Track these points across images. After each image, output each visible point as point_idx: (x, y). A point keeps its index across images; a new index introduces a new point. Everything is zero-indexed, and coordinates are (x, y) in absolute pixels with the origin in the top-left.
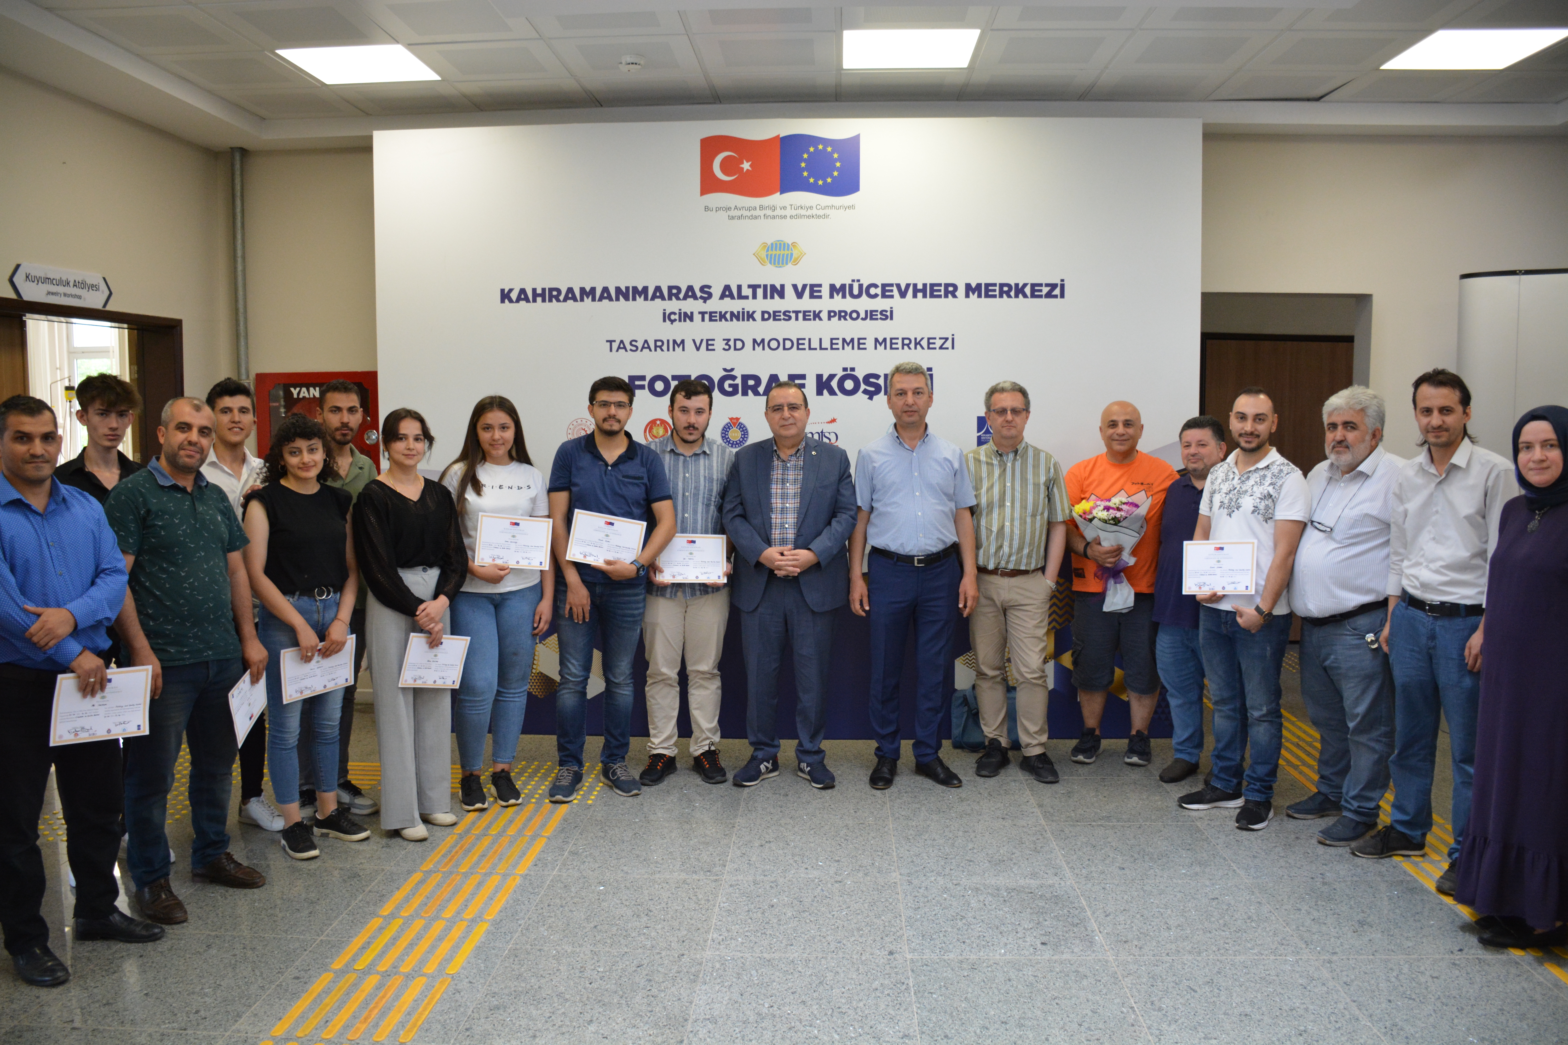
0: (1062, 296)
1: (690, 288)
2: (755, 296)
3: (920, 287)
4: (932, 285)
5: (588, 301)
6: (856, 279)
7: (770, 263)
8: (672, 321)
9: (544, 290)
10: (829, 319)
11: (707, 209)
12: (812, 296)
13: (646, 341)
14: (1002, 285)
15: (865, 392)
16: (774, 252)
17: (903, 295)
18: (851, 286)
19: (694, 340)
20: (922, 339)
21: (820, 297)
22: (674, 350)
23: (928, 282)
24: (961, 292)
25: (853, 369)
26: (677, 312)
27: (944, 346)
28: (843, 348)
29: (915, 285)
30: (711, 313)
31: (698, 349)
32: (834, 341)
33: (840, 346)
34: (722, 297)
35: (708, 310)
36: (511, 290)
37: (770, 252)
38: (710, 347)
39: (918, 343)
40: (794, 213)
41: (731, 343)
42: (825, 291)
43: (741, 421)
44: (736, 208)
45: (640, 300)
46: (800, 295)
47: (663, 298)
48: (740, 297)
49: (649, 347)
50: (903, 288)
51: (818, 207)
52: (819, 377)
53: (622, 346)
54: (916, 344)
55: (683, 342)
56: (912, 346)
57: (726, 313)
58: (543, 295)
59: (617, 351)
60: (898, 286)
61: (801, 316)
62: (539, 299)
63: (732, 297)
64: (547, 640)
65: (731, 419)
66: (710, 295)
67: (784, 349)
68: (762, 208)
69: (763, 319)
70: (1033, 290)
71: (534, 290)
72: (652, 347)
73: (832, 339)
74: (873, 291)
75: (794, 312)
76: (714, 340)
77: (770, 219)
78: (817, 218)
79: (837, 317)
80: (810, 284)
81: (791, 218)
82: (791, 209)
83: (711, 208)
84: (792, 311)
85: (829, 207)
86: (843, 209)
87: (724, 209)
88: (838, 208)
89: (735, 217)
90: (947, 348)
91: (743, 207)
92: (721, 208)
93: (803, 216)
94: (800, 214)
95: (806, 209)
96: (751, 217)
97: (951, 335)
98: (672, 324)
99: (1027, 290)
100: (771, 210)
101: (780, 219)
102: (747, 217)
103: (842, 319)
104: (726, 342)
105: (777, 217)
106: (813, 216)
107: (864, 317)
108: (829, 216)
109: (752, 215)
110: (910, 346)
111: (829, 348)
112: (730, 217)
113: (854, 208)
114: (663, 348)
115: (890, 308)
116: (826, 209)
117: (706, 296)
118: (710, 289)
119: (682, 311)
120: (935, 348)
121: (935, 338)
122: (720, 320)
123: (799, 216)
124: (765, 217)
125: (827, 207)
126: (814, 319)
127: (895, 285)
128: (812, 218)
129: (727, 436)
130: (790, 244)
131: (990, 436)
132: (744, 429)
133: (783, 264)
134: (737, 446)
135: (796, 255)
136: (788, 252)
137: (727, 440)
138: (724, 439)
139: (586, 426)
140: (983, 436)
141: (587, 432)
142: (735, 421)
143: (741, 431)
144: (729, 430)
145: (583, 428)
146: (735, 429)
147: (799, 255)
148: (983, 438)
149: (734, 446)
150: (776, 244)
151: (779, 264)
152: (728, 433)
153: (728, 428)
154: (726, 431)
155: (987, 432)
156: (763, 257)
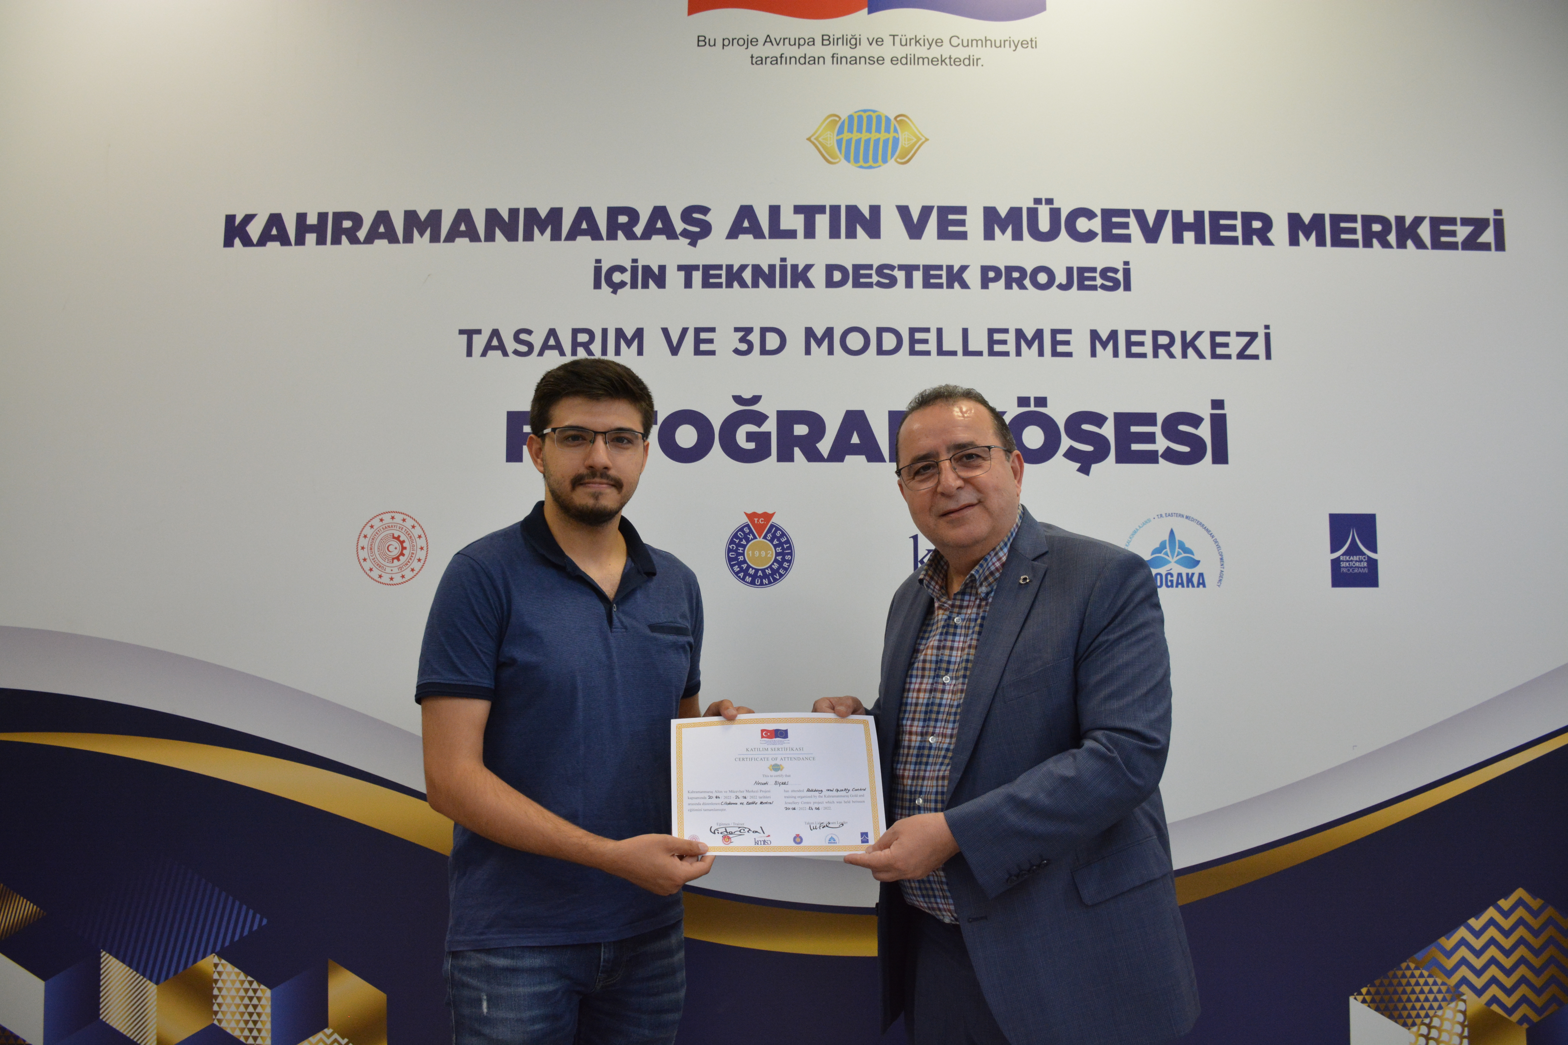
0: (1500, 245)
1: (660, 213)
2: (810, 233)
3: (1188, 218)
4: (1216, 216)
5: (421, 241)
6: (1043, 197)
7: (847, 158)
8: (616, 287)
9: (322, 216)
10: (985, 286)
11: (702, 41)
12: (943, 234)
13: (552, 333)
14: (1368, 220)
15: (1072, 454)
16: (855, 136)
17: (1151, 235)
18: (1033, 214)
19: (665, 331)
20: (1199, 334)
21: (963, 236)
22: (618, 352)
23: (1207, 208)
24: (1280, 232)
25: (1041, 401)
26: (628, 265)
27: (1249, 352)
28: (1019, 353)
29: (1178, 215)
30: (707, 268)
31: (674, 350)
32: (997, 336)
33: (1011, 347)
34: (733, 233)
35: (701, 262)
36: (249, 218)
37: (846, 136)
38: (703, 347)
39: (1189, 344)
40: (900, 52)
41: (755, 338)
42: (975, 223)
43: (774, 520)
44: (768, 40)
45: (542, 239)
46: (915, 230)
47: (596, 235)
48: (777, 232)
49: (559, 347)
50: (1151, 219)
51: (955, 41)
53: (495, 343)
54: (1185, 346)
55: (639, 333)
56: (1177, 349)
57: (743, 268)
58: (319, 229)
59: (484, 354)
60: (1140, 215)
61: (918, 276)
62: (311, 238)
63: (758, 233)
65: (751, 516)
66: (706, 229)
67: (880, 352)
68: (826, 40)
69: (830, 283)
70: (1436, 233)
71: (301, 218)
72: (567, 346)
73: (991, 332)
74: (1083, 225)
75: (901, 267)
76: (712, 330)
77: (847, 63)
78: (952, 63)
79: (1003, 280)
80: (939, 208)
81: (893, 62)
82: (894, 45)
83: (712, 43)
84: (897, 266)
85: (979, 42)
86: (1010, 47)
87: (741, 42)
88: (998, 44)
89: (766, 58)
90: (1256, 357)
91: (784, 39)
92: (733, 40)
93: (921, 60)
94: (914, 55)
95: (927, 45)
96: (802, 60)
97: (1263, 327)
98: (615, 292)
99: (1424, 231)
100: (847, 44)
101: (869, 63)
102: (793, 60)
103: (1014, 285)
104: (741, 334)
105: (863, 60)
106: (944, 61)
107: (1064, 282)
108: (979, 61)
109: (805, 54)
110: (1172, 349)
111: (986, 352)
112: (754, 60)
113: (1034, 45)
114: (591, 347)
115: (1122, 264)
116: (972, 46)
117: (697, 229)
118: (705, 215)
119: (640, 264)
120: (1228, 357)
121: (1227, 334)
122: (729, 285)
123: (911, 58)
124: (835, 59)
125: (974, 42)
126: (950, 286)
127: (1132, 214)
128: (942, 64)
129: (741, 558)
130: (892, 118)
131: (1362, 561)
132: (783, 540)
133: (875, 160)
134: (765, 581)
135: (906, 143)
136: (887, 136)
137: (741, 568)
138: (735, 565)
139: (404, 530)
140: (1343, 561)
141: (405, 545)
142: (762, 521)
143: (775, 546)
144: (745, 543)
145: (396, 536)
146: (761, 539)
147: (914, 141)
148: (1343, 564)
149: (758, 582)
150: (860, 118)
151: (866, 160)
152: (744, 551)
153: (744, 538)
154: (739, 545)
155: (1354, 550)
156: (829, 146)
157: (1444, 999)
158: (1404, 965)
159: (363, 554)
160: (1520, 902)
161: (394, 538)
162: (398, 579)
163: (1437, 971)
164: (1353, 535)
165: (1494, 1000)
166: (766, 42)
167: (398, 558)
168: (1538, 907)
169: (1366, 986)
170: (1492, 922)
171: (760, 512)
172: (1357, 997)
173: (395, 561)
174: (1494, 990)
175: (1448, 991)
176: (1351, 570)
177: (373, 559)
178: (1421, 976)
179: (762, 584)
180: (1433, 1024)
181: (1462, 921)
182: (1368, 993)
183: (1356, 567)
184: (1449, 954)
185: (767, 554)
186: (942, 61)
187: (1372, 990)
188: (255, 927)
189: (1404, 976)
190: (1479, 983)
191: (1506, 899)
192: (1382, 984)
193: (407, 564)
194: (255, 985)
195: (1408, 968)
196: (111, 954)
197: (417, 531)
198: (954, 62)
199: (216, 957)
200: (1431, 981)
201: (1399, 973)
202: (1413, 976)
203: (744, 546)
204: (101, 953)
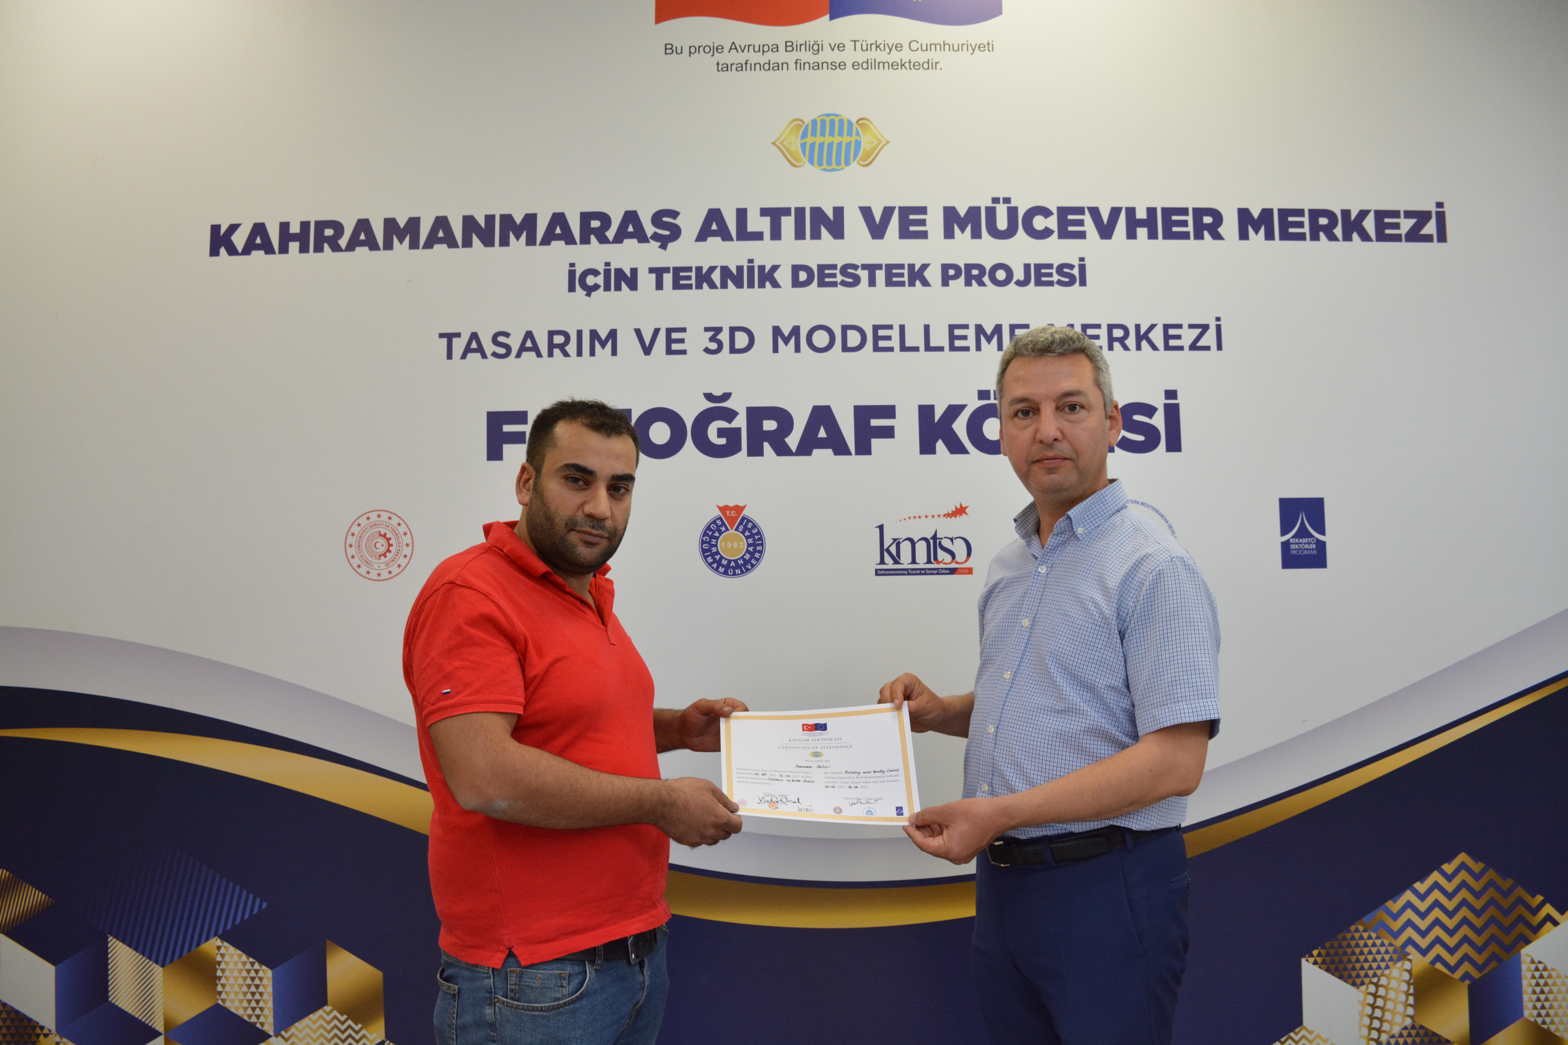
0: (1442, 236)
1: (631, 217)
2: (776, 234)
3: (1141, 214)
4: (1168, 212)
5: (401, 248)
6: (1001, 195)
7: (811, 161)
8: (590, 290)
9: (305, 225)
10: (945, 283)
11: (669, 49)
12: (905, 233)
13: (529, 335)
14: (1315, 214)
16: (819, 139)
17: (1106, 231)
18: (991, 213)
19: (638, 332)
20: (1152, 327)
21: (924, 235)
22: (592, 353)
23: (1159, 205)
24: (1230, 227)
26: (601, 268)
27: (1201, 343)
28: (978, 348)
29: (1131, 211)
30: (677, 271)
31: (647, 350)
32: (957, 332)
33: (971, 342)
34: (702, 237)
35: (671, 265)
36: (233, 228)
37: (810, 140)
38: (675, 347)
39: (1142, 337)
40: (861, 57)
41: (724, 337)
42: (935, 222)
43: (745, 513)
44: (733, 47)
45: (518, 244)
46: (877, 231)
47: (569, 239)
48: (744, 235)
49: (535, 349)
50: (1105, 217)
51: (914, 46)
52: (926, 412)
53: (474, 346)
54: (1139, 338)
55: (613, 334)
56: (1131, 342)
57: (712, 269)
58: (302, 238)
59: (464, 357)
60: (1095, 212)
61: (880, 275)
62: (294, 246)
63: (726, 237)
64: (293, 1030)
65: (724, 509)
66: (675, 233)
67: (845, 348)
68: (790, 46)
69: (796, 283)
70: (1380, 226)
71: (284, 227)
72: (543, 347)
73: (952, 328)
74: (1039, 223)
75: (864, 267)
76: (683, 330)
77: (810, 69)
78: (912, 67)
79: (963, 278)
80: (900, 208)
81: (855, 67)
82: (855, 50)
83: (679, 51)
84: (860, 265)
85: (938, 46)
86: (968, 50)
87: (707, 49)
88: (956, 48)
89: (731, 65)
90: (1207, 348)
91: (749, 46)
92: (699, 47)
93: (881, 65)
94: (875, 60)
95: (887, 50)
96: (767, 67)
97: (1214, 319)
98: (588, 295)
99: (1369, 224)
100: (809, 50)
101: (831, 68)
102: (758, 66)
103: (974, 282)
104: (711, 334)
105: (825, 65)
106: (904, 65)
107: (1022, 278)
108: (938, 64)
109: (769, 61)
110: (1127, 342)
111: (947, 348)
112: (720, 67)
113: (991, 49)
114: (567, 348)
115: (1078, 260)
116: (931, 50)
117: (667, 233)
118: (675, 218)
119: (613, 267)
120: (1181, 348)
121: (1179, 326)
122: (699, 286)
123: (871, 63)
124: (798, 65)
125: (933, 46)
126: (912, 284)
127: (1086, 211)
128: (901, 69)
129: (714, 550)
130: (854, 121)
131: (1311, 543)
132: (755, 531)
133: (838, 163)
134: (738, 571)
135: (868, 146)
136: (849, 139)
137: (715, 559)
138: (708, 556)
139: (390, 527)
140: (1293, 544)
141: (391, 542)
142: (734, 513)
143: (747, 538)
144: (718, 535)
145: (382, 533)
146: (733, 531)
147: (875, 144)
148: (1293, 547)
149: (731, 572)
150: (823, 122)
151: (829, 163)
152: (717, 542)
153: (716, 530)
154: (712, 537)
155: (1303, 533)
156: (793, 150)
157: (1391, 959)
158: (1353, 928)
159: (351, 551)
160: (1463, 866)
161: (380, 535)
162: (384, 574)
163: (1383, 932)
164: (1302, 518)
165: (1438, 958)
166: (731, 49)
167: (385, 555)
168: (1479, 870)
169: (1318, 949)
170: (1436, 885)
171: (731, 505)
172: (1309, 959)
173: (382, 557)
174: (1438, 950)
175: (1395, 952)
176: (1300, 552)
177: (361, 556)
178: (1370, 937)
179: (734, 574)
180: (1381, 983)
181: (1407, 885)
182: (1319, 955)
183: (1305, 549)
184: (1395, 917)
185: (739, 545)
186: (902, 66)
187: (1323, 952)
188: (256, 911)
189: (1353, 938)
190: (1424, 943)
191: (1449, 864)
192: (1332, 947)
193: (393, 560)
194: (257, 966)
195: (1357, 930)
196: (117, 938)
197: (403, 529)
198: (914, 66)
199: (219, 940)
200: (1378, 942)
201: (1349, 936)
202: (1361, 938)
203: (717, 538)
204: (108, 938)
